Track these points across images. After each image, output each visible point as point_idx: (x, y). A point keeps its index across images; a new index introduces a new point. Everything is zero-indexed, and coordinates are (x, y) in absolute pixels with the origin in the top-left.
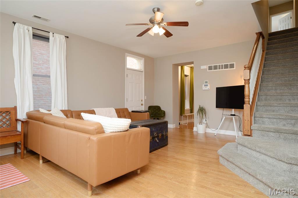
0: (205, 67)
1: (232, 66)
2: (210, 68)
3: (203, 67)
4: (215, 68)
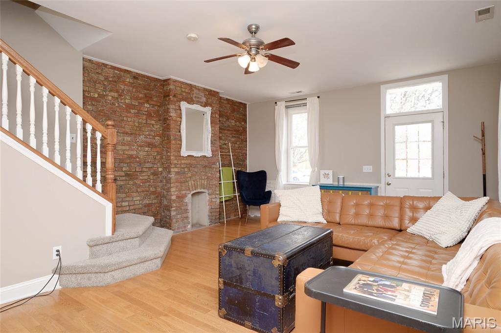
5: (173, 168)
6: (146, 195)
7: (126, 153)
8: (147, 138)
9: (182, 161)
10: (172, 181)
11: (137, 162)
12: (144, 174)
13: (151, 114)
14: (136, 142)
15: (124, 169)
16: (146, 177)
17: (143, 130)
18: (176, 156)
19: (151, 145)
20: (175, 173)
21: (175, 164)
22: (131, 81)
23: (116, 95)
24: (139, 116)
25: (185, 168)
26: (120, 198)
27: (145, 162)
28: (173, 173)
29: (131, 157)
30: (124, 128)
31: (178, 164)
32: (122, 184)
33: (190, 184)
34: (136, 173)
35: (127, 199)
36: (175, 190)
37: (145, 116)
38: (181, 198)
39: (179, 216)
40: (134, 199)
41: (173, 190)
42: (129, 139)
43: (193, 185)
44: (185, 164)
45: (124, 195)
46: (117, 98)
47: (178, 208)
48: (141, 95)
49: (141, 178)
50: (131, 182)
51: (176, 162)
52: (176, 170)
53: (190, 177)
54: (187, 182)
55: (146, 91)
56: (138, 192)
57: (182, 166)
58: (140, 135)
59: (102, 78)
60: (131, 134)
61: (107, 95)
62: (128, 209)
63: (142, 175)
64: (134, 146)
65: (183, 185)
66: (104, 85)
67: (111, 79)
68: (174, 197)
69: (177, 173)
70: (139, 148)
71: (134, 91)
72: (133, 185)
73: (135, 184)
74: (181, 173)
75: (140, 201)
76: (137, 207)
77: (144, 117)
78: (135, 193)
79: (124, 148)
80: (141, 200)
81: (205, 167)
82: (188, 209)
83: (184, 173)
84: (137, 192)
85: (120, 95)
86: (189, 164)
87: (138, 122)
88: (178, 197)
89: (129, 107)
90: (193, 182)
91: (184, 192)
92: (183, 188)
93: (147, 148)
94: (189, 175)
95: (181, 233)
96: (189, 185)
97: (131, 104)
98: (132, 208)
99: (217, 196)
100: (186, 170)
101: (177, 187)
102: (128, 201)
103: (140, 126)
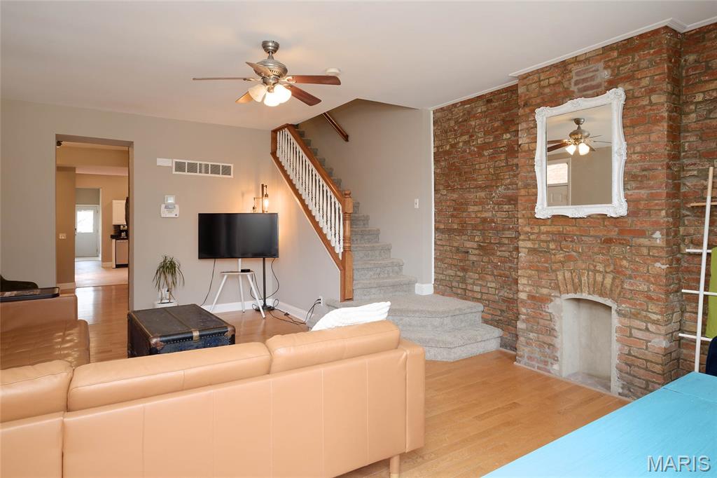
0: (166, 162)
1: (227, 171)
2: (180, 167)
3: (162, 162)
4: (192, 168)
5: (523, 240)
6: (505, 282)
7: (479, 215)
8: (509, 189)
9: (542, 228)
10: (521, 265)
11: (492, 229)
12: (503, 249)
13: (514, 148)
14: (491, 199)
15: (477, 239)
16: (507, 254)
17: (502, 177)
18: (529, 218)
19: (513, 200)
20: (527, 250)
21: (527, 233)
22: (484, 109)
23: (466, 138)
24: (495, 157)
25: (549, 241)
26: (471, 279)
27: (504, 230)
28: (524, 250)
29: (484, 220)
30: (476, 180)
31: (532, 234)
32: (475, 259)
33: (560, 277)
34: (492, 245)
35: (480, 283)
36: (526, 282)
37: (505, 154)
38: (539, 301)
39: (532, 335)
40: (489, 285)
41: (522, 281)
42: (483, 194)
43: (569, 281)
44: (548, 233)
45: (476, 276)
46: (469, 141)
47: (531, 319)
48: (496, 124)
49: (499, 253)
50: (485, 259)
51: (527, 229)
52: (529, 245)
53: (561, 262)
54: (554, 271)
55: (504, 114)
56: (495, 276)
57: (543, 237)
58: (497, 187)
59: (452, 123)
60: (486, 187)
61: (459, 142)
62: (479, 297)
63: (501, 249)
64: (488, 205)
65: (544, 275)
66: (455, 130)
67: (460, 120)
68: (523, 296)
69: (532, 251)
70: (496, 207)
71: (487, 121)
72: (489, 263)
73: (490, 262)
74: (541, 252)
75: (496, 289)
76: (491, 297)
77: (503, 156)
78: (489, 276)
79: (476, 208)
80: (498, 289)
81: (609, 241)
82: (554, 330)
83: (548, 251)
84: (493, 274)
85: (471, 136)
86: (560, 233)
87: (494, 167)
88: (532, 297)
89: (482, 147)
90: (568, 275)
91: (545, 291)
92: (544, 282)
93: (507, 207)
94: (560, 256)
95: (536, 370)
96: (557, 279)
97: (485, 143)
98: (485, 297)
99: (650, 326)
100: (552, 246)
101: (529, 277)
102: (481, 285)
103: (497, 172)
